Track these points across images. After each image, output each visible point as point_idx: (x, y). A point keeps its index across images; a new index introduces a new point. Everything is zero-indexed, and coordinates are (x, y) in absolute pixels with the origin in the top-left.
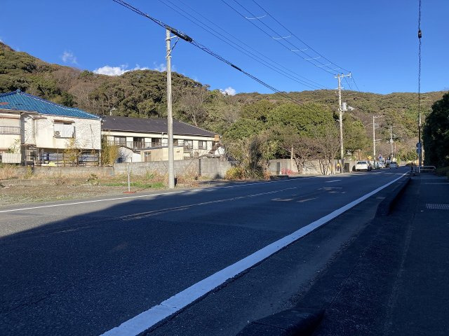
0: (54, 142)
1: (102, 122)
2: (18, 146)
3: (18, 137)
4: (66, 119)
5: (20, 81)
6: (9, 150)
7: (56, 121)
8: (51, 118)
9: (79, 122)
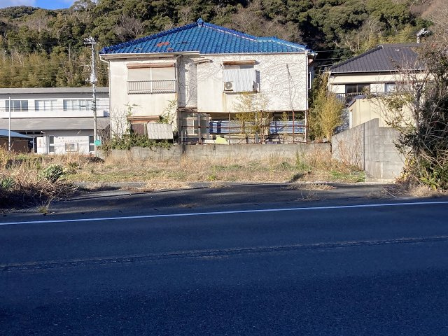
0: (225, 102)
1: (310, 57)
2: (174, 111)
3: (173, 97)
4: (243, 58)
5: (356, 13)
6: (161, 118)
7: (227, 65)
8: (219, 60)
9: (266, 62)
